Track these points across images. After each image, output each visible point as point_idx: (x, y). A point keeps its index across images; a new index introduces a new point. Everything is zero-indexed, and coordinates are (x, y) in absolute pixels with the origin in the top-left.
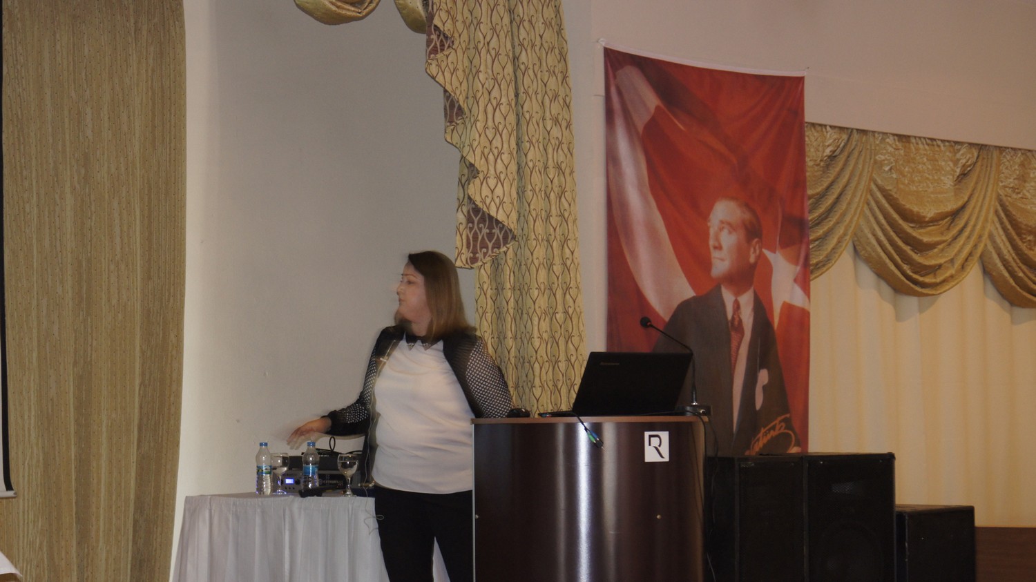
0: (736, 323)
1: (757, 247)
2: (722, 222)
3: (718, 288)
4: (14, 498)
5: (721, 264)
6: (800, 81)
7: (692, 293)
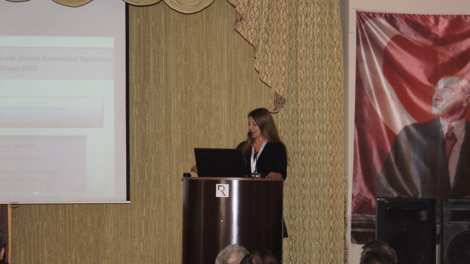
1: (469, 99)
3: (436, 119)
4: (130, 204)
5: (439, 108)
7: (415, 122)
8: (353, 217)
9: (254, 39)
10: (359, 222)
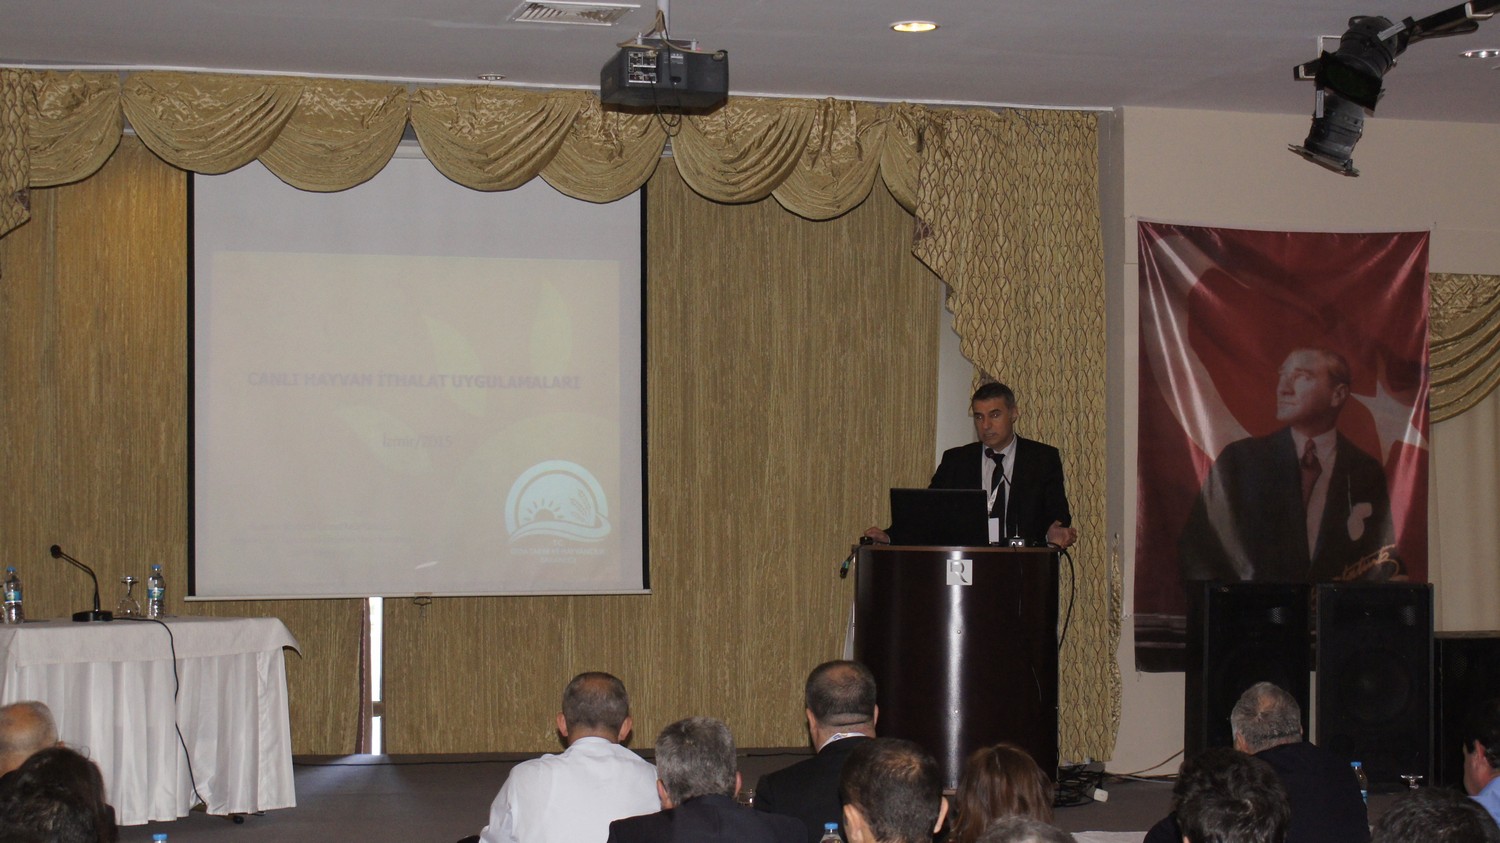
0: (1309, 461)
1: (1342, 392)
2: (1298, 370)
3: (1285, 429)
4: (650, 595)
5: (1289, 408)
6: (1425, 235)
7: (1246, 435)
8: (1136, 619)
9: (950, 271)
10: (1147, 629)
